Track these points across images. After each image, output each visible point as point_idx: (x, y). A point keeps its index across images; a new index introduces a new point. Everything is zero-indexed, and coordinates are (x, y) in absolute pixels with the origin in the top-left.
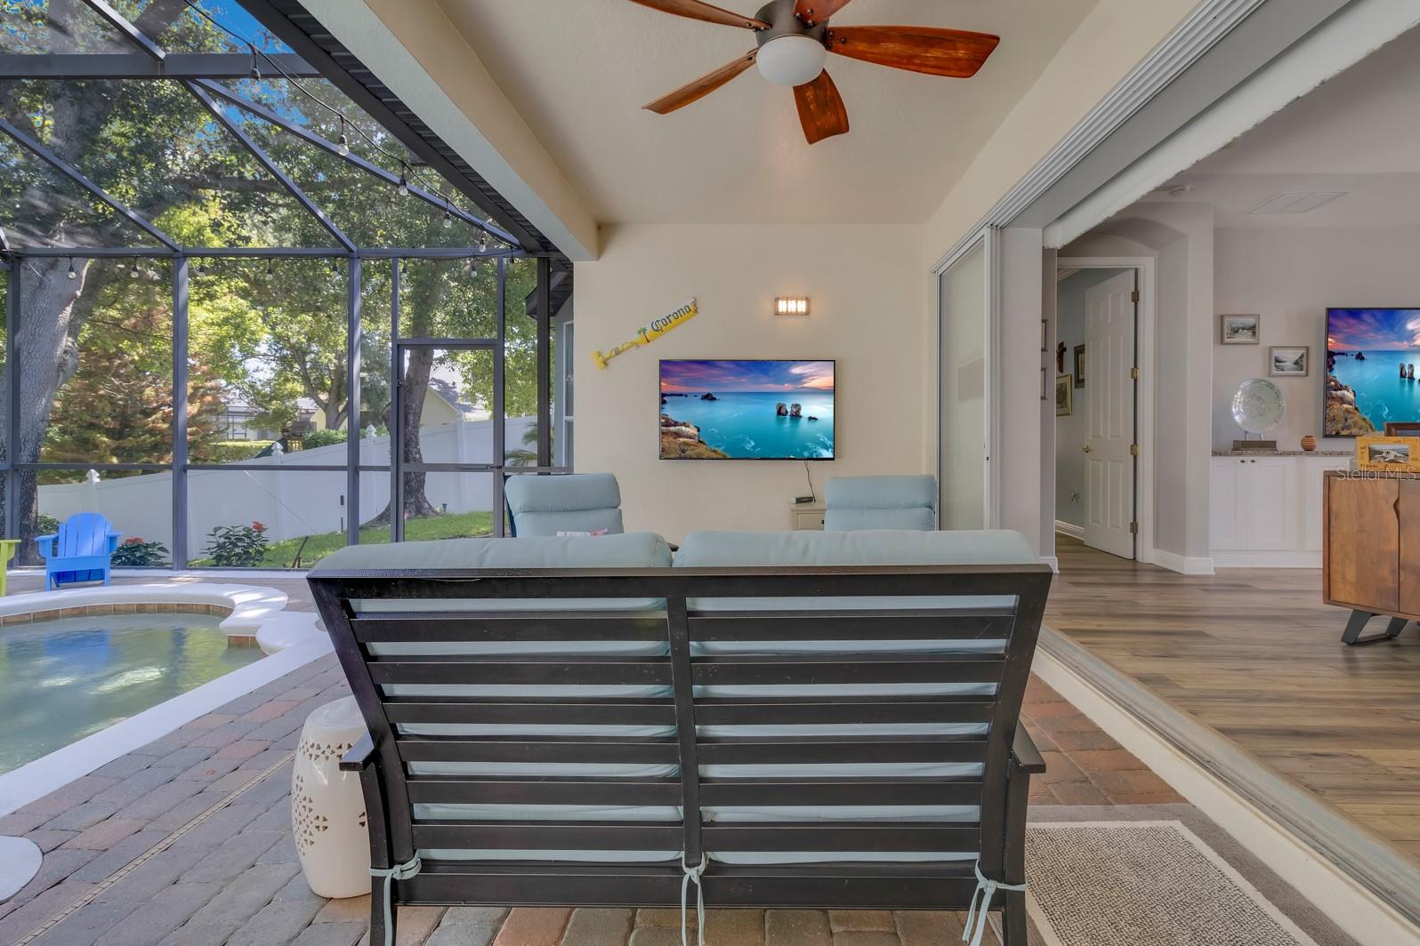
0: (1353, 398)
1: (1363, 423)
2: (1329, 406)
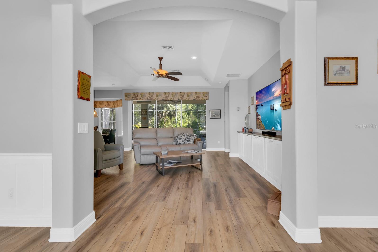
0: (261, 118)
1: (263, 126)
2: (257, 121)
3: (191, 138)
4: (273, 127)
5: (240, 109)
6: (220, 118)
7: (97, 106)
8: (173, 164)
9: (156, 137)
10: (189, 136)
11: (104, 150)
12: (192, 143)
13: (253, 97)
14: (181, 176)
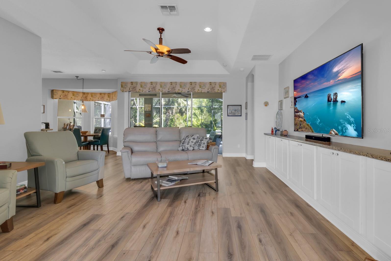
0: (303, 115)
1: (307, 126)
2: (295, 119)
3: (203, 142)
4: (334, 130)
5: (268, 104)
6: (240, 115)
7: (88, 99)
8: (175, 183)
9: (155, 141)
10: (200, 139)
11: (76, 158)
12: (204, 149)
13: (288, 87)
14: (185, 202)
